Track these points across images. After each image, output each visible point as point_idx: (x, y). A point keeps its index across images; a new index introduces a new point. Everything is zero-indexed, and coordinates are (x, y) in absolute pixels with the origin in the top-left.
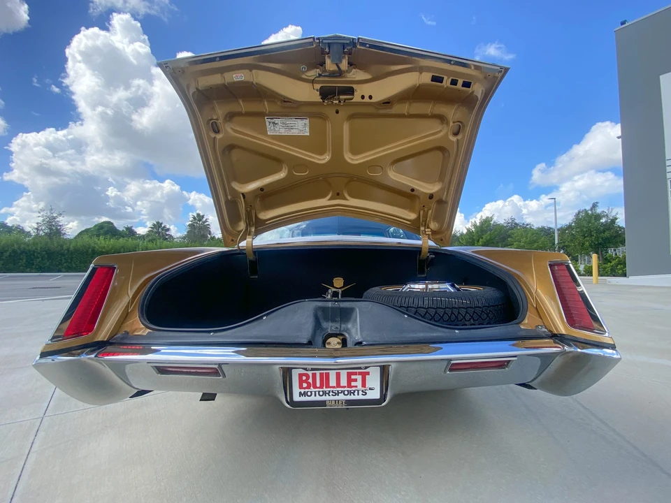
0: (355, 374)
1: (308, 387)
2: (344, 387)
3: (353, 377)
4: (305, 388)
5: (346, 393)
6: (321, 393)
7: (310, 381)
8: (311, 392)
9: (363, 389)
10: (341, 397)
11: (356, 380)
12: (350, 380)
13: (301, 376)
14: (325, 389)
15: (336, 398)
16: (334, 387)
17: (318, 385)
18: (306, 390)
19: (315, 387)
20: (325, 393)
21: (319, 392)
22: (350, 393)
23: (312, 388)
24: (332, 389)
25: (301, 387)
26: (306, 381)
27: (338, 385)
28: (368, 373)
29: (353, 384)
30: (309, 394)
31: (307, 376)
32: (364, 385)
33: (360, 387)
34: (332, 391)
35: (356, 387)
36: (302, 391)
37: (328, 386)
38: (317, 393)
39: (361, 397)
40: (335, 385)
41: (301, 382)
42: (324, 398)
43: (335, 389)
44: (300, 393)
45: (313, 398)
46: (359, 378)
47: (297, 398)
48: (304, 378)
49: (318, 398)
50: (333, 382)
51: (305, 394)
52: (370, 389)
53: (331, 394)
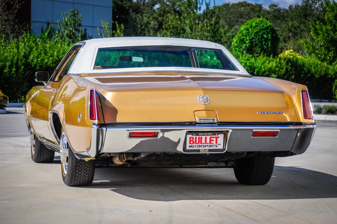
0: (213, 137)
1: (193, 143)
2: (208, 143)
3: (212, 139)
4: (191, 144)
5: (209, 146)
6: (198, 146)
7: (194, 140)
8: (194, 146)
9: (216, 144)
10: (207, 148)
11: (213, 140)
12: (211, 140)
13: (190, 138)
14: (200, 144)
15: (204, 148)
16: (204, 143)
17: (197, 142)
18: (192, 145)
19: (196, 143)
20: (200, 146)
21: (197, 145)
22: (210, 146)
23: (194, 143)
24: (203, 144)
25: (190, 143)
26: (192, 141)
27: (206, 143)
28: (218, 137)
29: (212, 142)
30: (193, 146)
31: (193, 138)
32: (216, 143)
33: (215, 144)
34: (203, 145)
35: (213, 143)
36: (190, 145)
37: (201, 143)
38: (196, 146)
39: (215, 148)
40: (204, 142)
41: (190, 141)
42: (199, 148)
43: (204, 144)
44: (189, 146)
45: (195, 148)
46: (215, 139)
47: (188, 148)
48: (192, 139)
49: (197, 148)
50: (203, 141)
51: (191, 146)
52: (219, 144)
53: (202, 146)
